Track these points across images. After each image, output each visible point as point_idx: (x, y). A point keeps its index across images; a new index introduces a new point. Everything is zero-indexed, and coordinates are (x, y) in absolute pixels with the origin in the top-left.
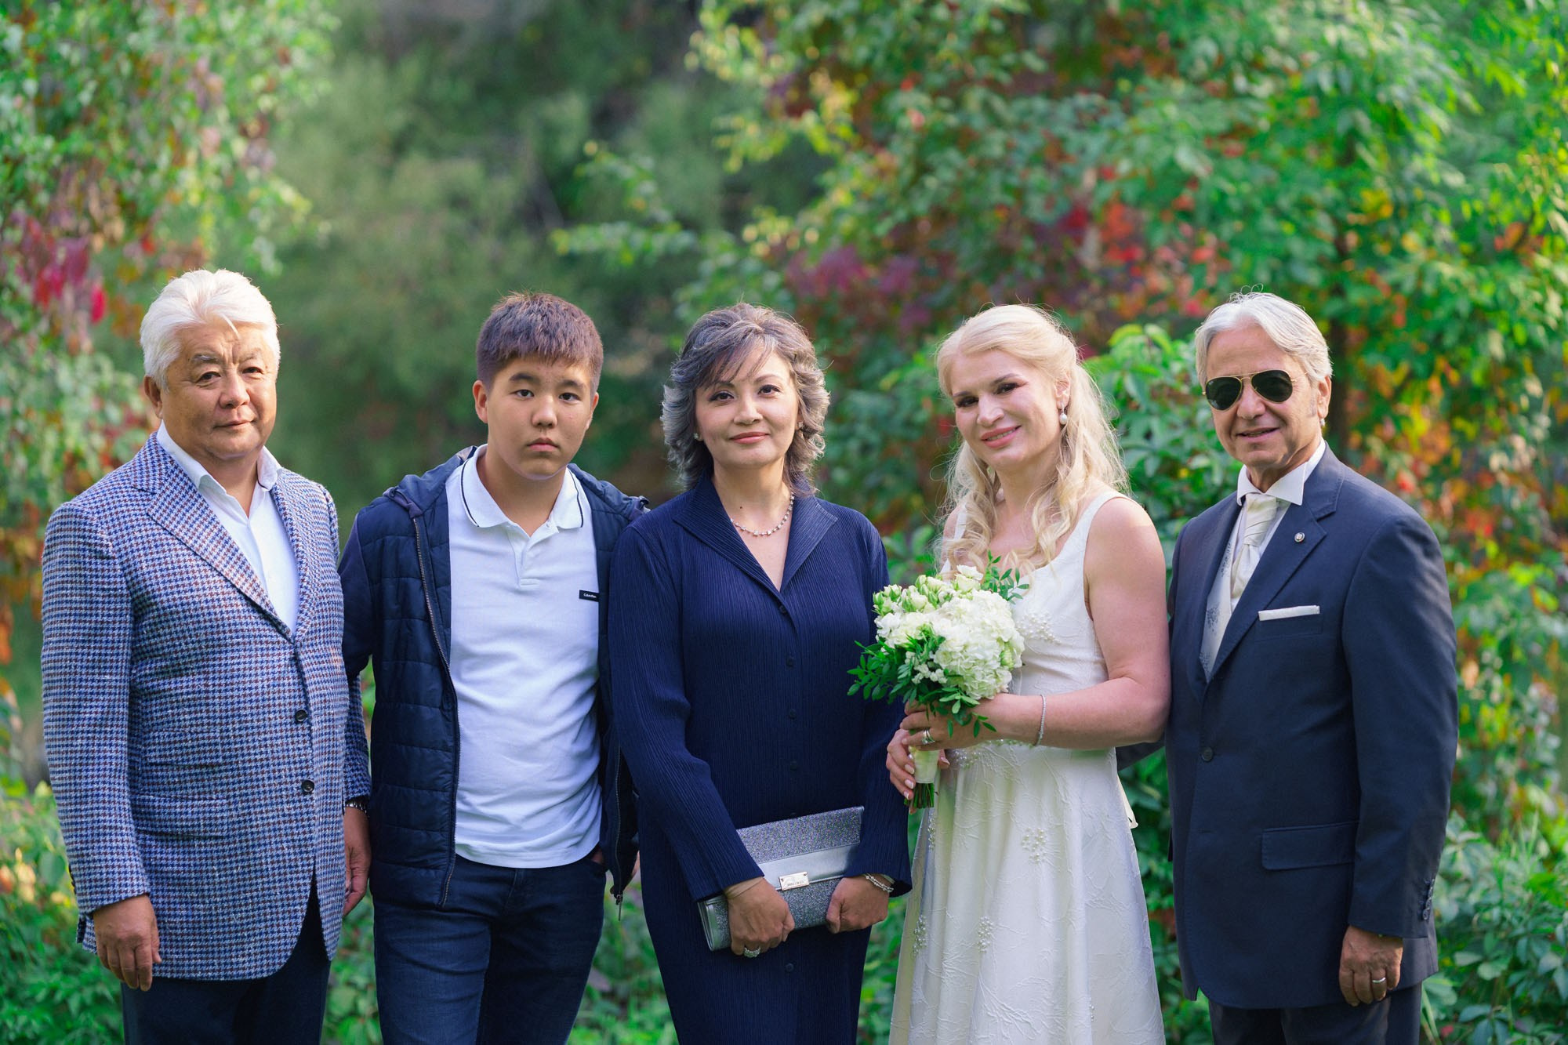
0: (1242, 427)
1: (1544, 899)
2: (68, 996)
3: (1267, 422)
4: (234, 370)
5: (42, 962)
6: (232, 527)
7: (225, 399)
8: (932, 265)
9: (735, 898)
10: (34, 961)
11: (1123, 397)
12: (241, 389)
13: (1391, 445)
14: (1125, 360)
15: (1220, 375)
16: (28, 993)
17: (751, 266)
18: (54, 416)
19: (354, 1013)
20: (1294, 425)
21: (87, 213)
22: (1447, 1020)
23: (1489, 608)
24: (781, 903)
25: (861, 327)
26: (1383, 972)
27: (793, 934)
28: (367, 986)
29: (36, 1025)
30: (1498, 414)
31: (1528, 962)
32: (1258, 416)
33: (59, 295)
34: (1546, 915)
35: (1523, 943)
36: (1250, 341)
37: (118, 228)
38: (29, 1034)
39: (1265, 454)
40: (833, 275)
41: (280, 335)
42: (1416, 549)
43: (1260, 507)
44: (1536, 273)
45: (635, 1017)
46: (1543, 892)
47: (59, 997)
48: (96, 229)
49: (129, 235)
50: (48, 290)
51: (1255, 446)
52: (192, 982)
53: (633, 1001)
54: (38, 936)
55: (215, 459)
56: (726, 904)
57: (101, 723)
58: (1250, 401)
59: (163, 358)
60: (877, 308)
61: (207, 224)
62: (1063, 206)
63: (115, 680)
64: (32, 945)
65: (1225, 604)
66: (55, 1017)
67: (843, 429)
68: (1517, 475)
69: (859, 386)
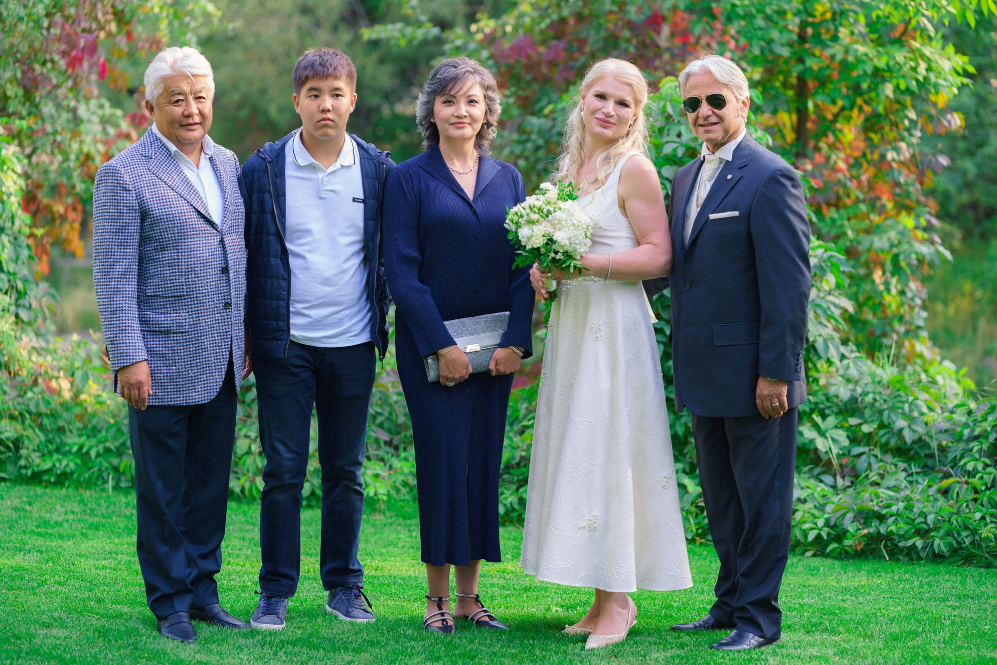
0: (701, 122)
1: (898, 390)
2: (90, 449)
3: (714, 119)
4: (191, 98)
5: (75, 431)
6: (190, 175)
7: (186, 113)
8: (575, 45)
9: (442, 355)
10: (71, 431)
11: (666, 114)
12: (194, 108)
13: (832, 147)
14: (667, 95)
15: (691, 96)
16: (67, 448)
17: (472, 46)
18: (76, 134)
19: (249, 452)
20: (727, 122)
21: (96, 19)
22: (844, 454)
23: (885, 238)
24: (466, 359)
25: (535, 79)
26: (776, 400)
27: (471, 375)
28: (256, 437)
29: (72, 466)
30: (891, 130)
31: (889, 424)
32: (708, 116)
33: (81, 65)
34: (899, 398)
35: (886, 413)
36: (706, 79)
37: (113, 27)
38: (68, 470)
39: (712, 136)
40: (518, 50)
41: (215, 80)
42: (788, 183)
43: (712, 161)
44: (912, 51)
45: (403, 455)
46: (898, 386)
47: (85, 450)
48: (102, 28)
49: (120, 31)
50: (75, 62)
51: (707, 132)
52: (169, 407)
53: (402, 447)
54: (73, 417)
55: (180, 143)
56: (437, 359)
57: (124, 274)
58: (705, 109)
59: (155, 92)
60: (544, 69)
61: (163, 25)
62: (647, 12)
63: (132, 252)
64: (69, 423)
65: (694, 211)
66: (82, 460)
67: (524, 137)
68: (903, 163)
69: (533, 114)
